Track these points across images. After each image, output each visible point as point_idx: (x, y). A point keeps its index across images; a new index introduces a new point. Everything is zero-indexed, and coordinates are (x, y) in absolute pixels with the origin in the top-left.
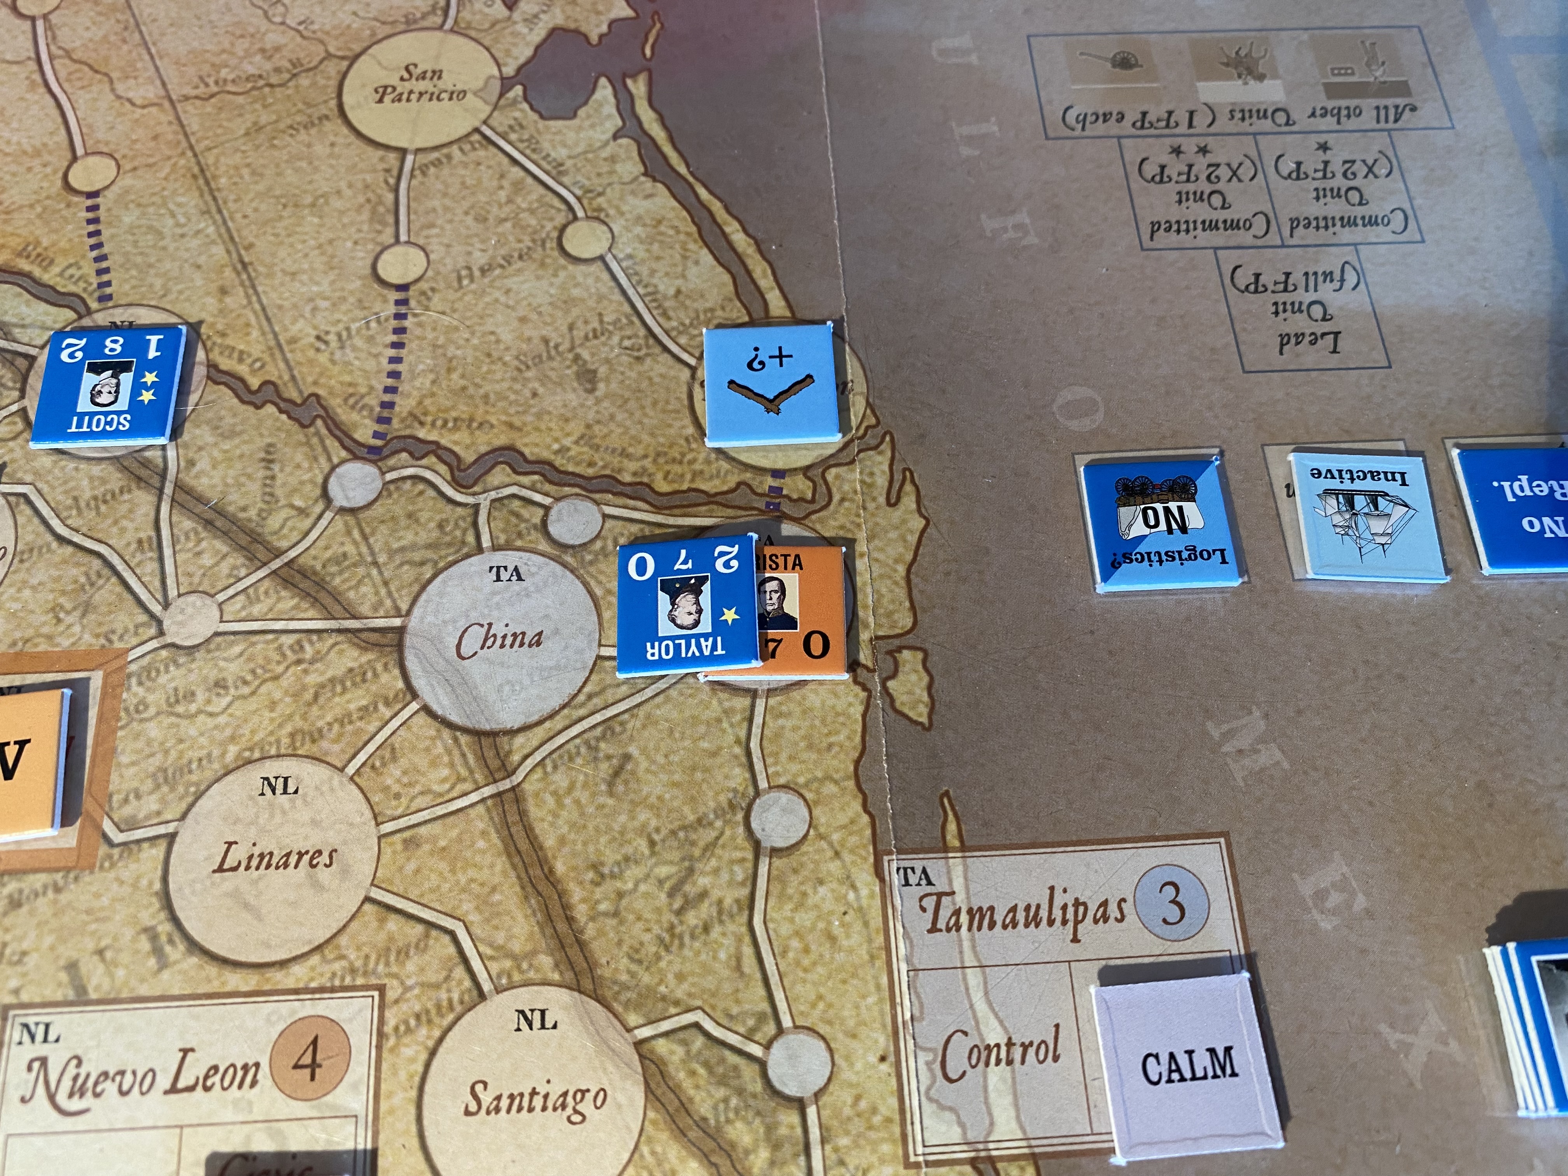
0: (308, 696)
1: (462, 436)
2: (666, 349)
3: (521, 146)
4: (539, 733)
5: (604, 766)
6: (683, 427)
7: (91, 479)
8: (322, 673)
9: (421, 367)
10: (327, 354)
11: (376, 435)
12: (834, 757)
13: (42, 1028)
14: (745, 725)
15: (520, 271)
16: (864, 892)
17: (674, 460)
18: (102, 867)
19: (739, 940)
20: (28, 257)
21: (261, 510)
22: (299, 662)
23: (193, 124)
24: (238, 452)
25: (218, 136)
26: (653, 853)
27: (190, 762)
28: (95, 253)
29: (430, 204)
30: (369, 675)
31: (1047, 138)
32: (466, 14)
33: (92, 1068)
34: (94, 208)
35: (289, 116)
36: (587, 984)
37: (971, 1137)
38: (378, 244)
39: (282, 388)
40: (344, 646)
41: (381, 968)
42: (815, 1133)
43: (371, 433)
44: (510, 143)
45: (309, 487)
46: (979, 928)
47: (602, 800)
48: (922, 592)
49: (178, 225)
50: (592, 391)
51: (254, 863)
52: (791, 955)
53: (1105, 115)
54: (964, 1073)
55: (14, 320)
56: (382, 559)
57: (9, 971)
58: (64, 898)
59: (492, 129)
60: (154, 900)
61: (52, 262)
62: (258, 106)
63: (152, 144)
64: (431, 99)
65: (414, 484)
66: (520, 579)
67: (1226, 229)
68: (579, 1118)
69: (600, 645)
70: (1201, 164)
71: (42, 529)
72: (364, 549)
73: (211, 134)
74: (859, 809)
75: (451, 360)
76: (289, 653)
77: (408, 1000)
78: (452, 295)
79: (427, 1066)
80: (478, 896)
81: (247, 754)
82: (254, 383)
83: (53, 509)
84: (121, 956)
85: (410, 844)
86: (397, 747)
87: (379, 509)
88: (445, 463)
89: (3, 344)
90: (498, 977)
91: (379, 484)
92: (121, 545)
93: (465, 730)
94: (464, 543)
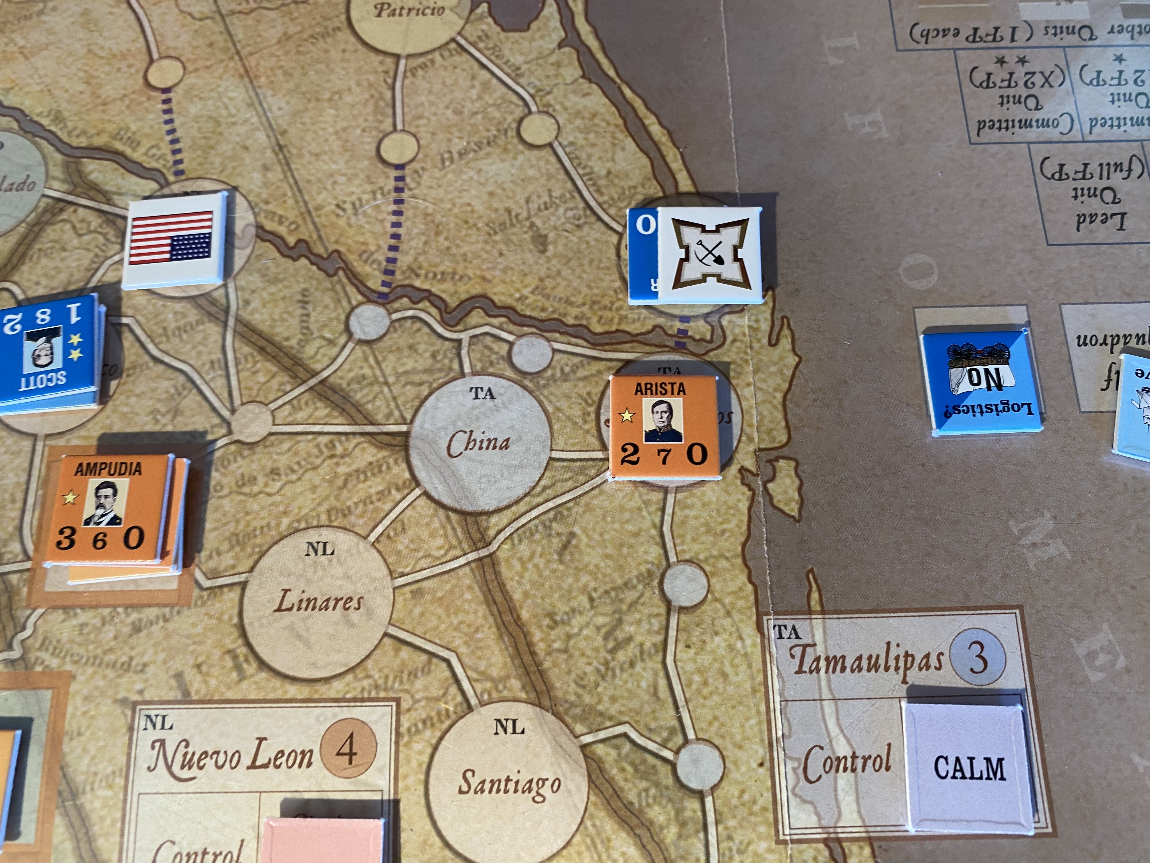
0: (340, 482)
1: (447, 286)
2: (600, 219)
3: (488, 53)
4: (508, 514)
5: (555, 540)
6: (613, 281)
7: (176, 313)
8: (349, 465)
9: (416, 231)
10: (344, 219)
11: (384, 284)
12: (726, 540)
13: (160, 719)
14: (659, 513)
15: (488, 154)
16: (748, 642)
17: (605, 308)
18: (196, 605)
19: (656, 674)
20: (121, 139)
21: (300, 340)
22: (332, 456)
23: (239, 34)
24: (281, 295)
25: (256, 43)
26: (592, 607)
27: (255, 529)
28: (169, 138)
29: (419, 99)
30: (384, 468)
31: (897, 50)
33: (197, 748)
34: (168, 101)
35: (311, 27)
36: (547, 703)
37: (824, 823)
38: (381, 131)
39: (312, 245)
40: (365, 445)
41: (397, 685)
42: (711, 816)
43: (380, 282)
44: (479, 50)
45: (335, 323)
46: (834, 671)
47: (554, 566)
48: (795, 414)
49: (231, 115)
50: (543, 252)
51: (304, 605)
52: (694, 686)
53: (944, 30)
54: (820, 777)
55: (114, 189)
56: (392, 379)
57: (135, 677)
58: (170, 626)
59: (465, 39)
60: (234, 630)
61: (139, 144)
62: (286, 19)
63: (209, 50)
64: (417, 14)
65: (413, 323)
66: (492, 398)
67: (1038, 127)
68: (541, 799)
69: (552, 450)
70: (1020, 71)
71: (141, 351)
72: (378, 372)
73: (251, 42)
74: (746, 580)
75: (438, 226)
76: (324, 449)
77: (416, 710)
78: (437, 174)
79: (432, 757)
80: (466, 634)
81: (295, 525)
82: (291, 241)
83: (149, 336)
84: (213, 670)
85: (417, 594)
86: (406, 521)
87: (387, 342)
88: (435, 306)
89: (105, 207)
90: (482, 694)
91: (387, 322)
92: (198, 364)
93: (455, 511)
94: (450, 369)
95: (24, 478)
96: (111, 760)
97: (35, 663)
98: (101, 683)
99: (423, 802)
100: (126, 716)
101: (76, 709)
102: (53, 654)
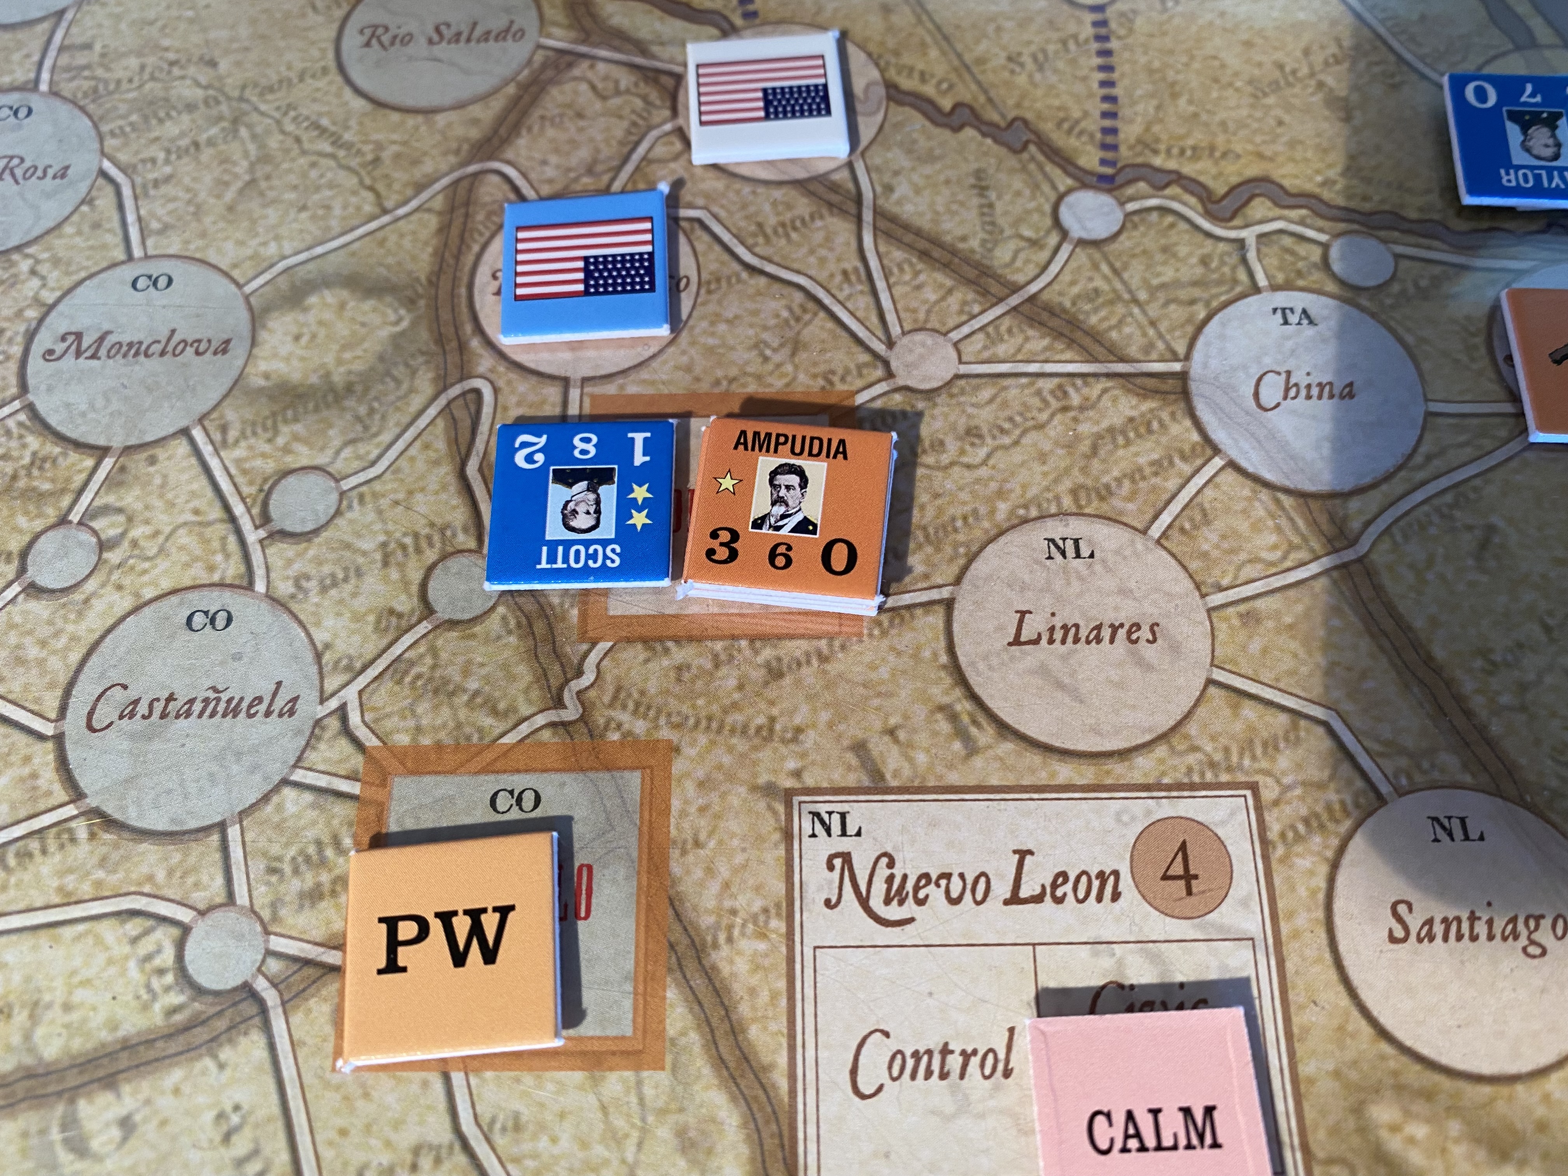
0: (1084, 447)
1: (1205, 165)
4: (1378, 497)
5: (1466, 537)
7: (774, 204)
8: (1097, 423)
9: (1139, 92)
10: (1024, 76)
11: (1103, 162)
13: (836, 818)
18: (871, 635)
21: (984, 242)
22: (1065, 409)
24: (942, 178)
26: (1551, 640)
27: (953, 519)
30: (1155, 425)
33: (908, 866)
36: (1512, 792)
39: (979, 110)
40: (1116, 392)
41: (1247, 762)
43: (1097, 160)
45: (1035, 216)
47: (1471, 576)
51: (1058, 635)
55: (650, 37)
56: (1143, 296)
57: (784, 750)
58: (833, 668)
60: (943, 674)
68: (1539, 951)
69: (1427, 400)
71: (726, 257)
72: (1119, 286)
75: (1173, 84)
76: (1050, 398)
77: (1289, 802)
79: (1331, 881)
81: (1021, 512)
82: (946, 104)
83: (735, 236)
84: (916, 738)
85: (1251, 619)
86: (1207, 506)
87: (1124, 242)
88: (1192, 193)
89: (639, 60)
90: (1396, 776)
91: (1119, 216)
92: (822, 276)
93: (1287, 491)
94: (1235, 282)
96: (758, 889)
97: (606, 727)
98: (726, 760)
100: (775, 813)
101: (686, 802)
102: (635, 712)
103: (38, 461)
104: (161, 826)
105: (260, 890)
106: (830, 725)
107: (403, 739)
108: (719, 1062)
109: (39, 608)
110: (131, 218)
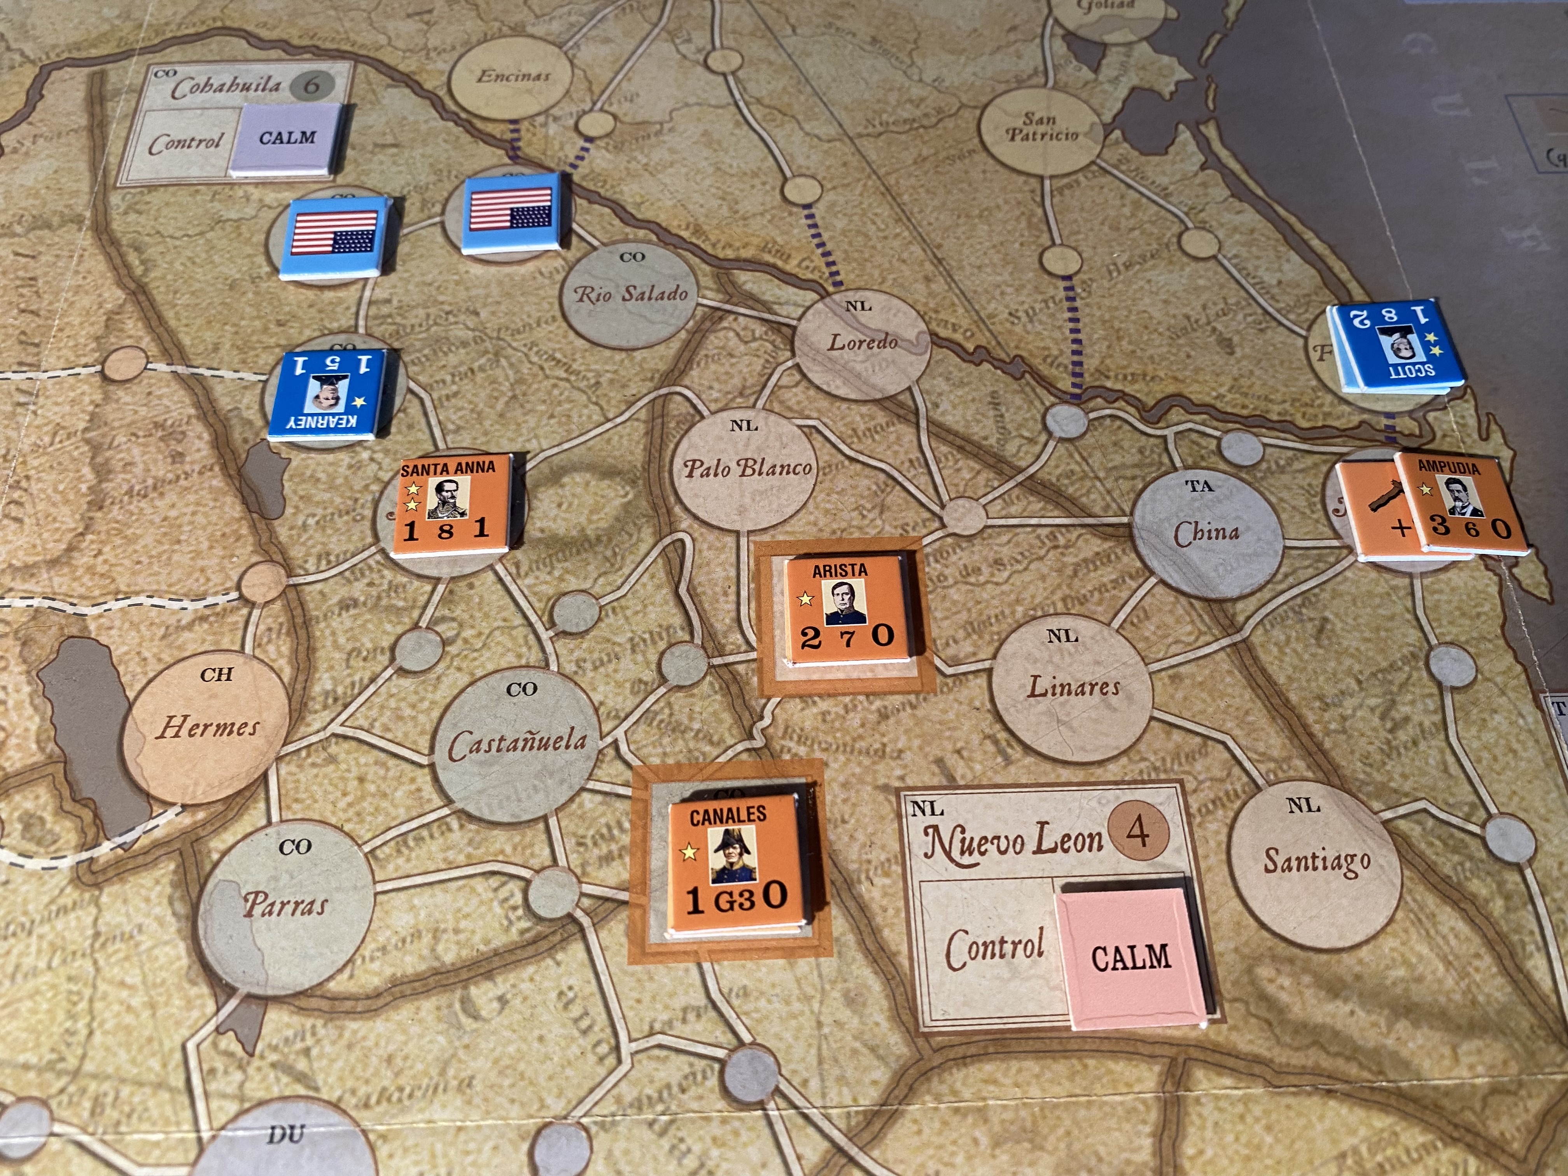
0: (1069, 571)
1: (1140, 386)
2: (1280, 324)
3: (1131, 175)
4: (1254, 601)
5: (1309, 626)
7: (863, 415)
8: (1076, 556)
9: (1096, 337)
10: (1020, 326)
11: (1074, 385)
12: (1484, 623)
13: (928, 805)
14: (1409, 598)
15: (1154, 267)
16: (1530, 719)
17: (1307, 405)
18: (942, 691)
19: (1442, 751)
20: (770, 252)
21: (999, 440)
22: (1056, 547)
23: (873, 156)
24: (969, 397)
25: (893, 163)
26: (1362, 689)
27: (989, 617)
28: (821, 250)
29: (1072, 216)
30: (1113, 557)
32: (1062, 77)
33: (974, 833)
34: (811, 216)
35: (945, 149)
36: (1337, 782)
38: (1038, 245)
39: (992, 351)
40: (1088, 537)
41: (1176, 767)
42: (1534, 888)
43: (1069, 384)
44: (1122, 172)
45: (1031, 422)
47: (1313, 650)
49: (880, 230)
50: (1231, 353)
51: (1058, 690)
52: (1485, 763)
55: (773, 299)
56: (1102, 474)
57: (893, 764)
58: (920, 713)
59: (1105, 161)
60: (988, 715)
61: (789, 257)
62: (918, 142)
63: (843, 169)
64: (1052, 139)
65: (1113, 421)
66: (1211, 490)
68: (1354, 875)
69: (1284, 539)
71: (834, 451)
72: (1086, 468)
73: (887, 162)
74: (1512, 660)
75: (1118, 331)
76: (1046, 541)
77: (1202, 790)
78: (1106, 284)
79: (1229, 837)
80: (1236, 718)
81: (1032, 612)
82: (970, 347)
83: (839, 437)
84: (974, 755)
85: (1176, 679)
86: (1147, 608)
87: (1089, 440)
88: (1132, 406)
89: (767, 316)
90: (1267, 774)
91: (1085, 421)
92: (897, 463)
93: (1197, 598)
94: (1161, 464)
95: (733, 573)
96: (883, 847)
97: (782, 751)
98: (858, 770)
99: (1229, 880)
100: (890, 802)
101: (835, 796)
102: (799, 742)
103: (393, 588)
104: (506, 819)
105: (573, 857)
106: (921, 748)
107: (656, 761)
108: (867, 952)
109: (407, 683)
110: (434, 421)
